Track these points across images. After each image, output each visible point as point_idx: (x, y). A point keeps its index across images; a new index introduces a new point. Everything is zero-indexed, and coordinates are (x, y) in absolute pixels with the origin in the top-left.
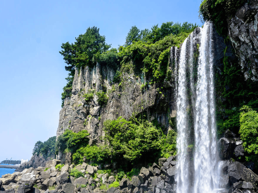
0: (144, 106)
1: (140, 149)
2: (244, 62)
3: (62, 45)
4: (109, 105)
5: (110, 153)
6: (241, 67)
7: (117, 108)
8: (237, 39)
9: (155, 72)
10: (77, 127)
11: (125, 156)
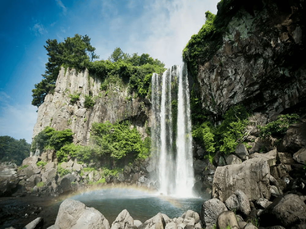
0: (127, 115)
1: (125, 150)
2: (204, 96)
3: (47, 41)
4: (95, 109)
5: (98, 152)
6: (201, 99)
7: (102, 113)
8: (203, 80)
9: (139, 89)
10: (60, 125)
11: (112, 155)
